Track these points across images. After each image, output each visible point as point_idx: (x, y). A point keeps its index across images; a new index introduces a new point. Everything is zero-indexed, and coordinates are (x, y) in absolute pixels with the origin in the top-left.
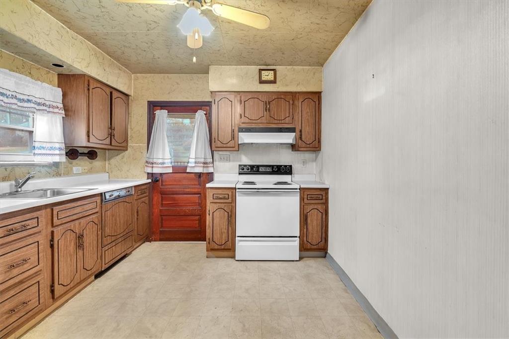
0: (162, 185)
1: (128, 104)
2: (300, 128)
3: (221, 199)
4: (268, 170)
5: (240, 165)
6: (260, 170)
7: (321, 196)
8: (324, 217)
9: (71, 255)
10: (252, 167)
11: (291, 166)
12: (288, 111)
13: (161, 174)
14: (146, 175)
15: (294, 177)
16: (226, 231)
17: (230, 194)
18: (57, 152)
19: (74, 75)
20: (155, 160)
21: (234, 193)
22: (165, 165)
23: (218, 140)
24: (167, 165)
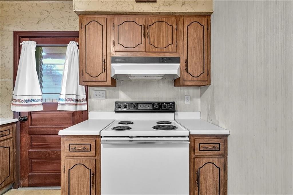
0: (31, 124)
2: (185, 57)
3: (79, 151)
4: (149, 108)
5: (116, 103)
6: (139, 108)
7: (217, 146)
8: (222, 173)
11: (173, 103)
12: (170, 36)
13: (30, 113)
15: (177, 115)
17: (93, 144)
21: (97, 143)
22: (33, 103)
23: (86, 73)
24: (37, 103)
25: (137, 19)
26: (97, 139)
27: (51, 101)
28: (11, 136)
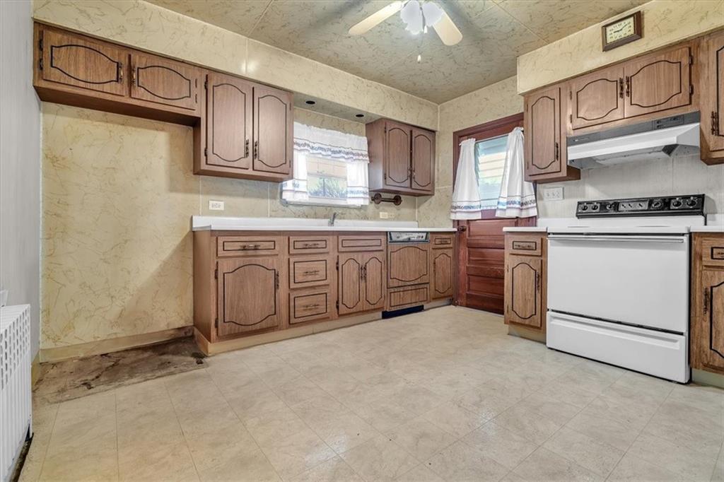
0: (469, 236)
1: (434, 141)
3: (524, 249)
4: (640, 208)
5: (579, 203)
6: (621, 208)
9: (354, 283)
10: (603, 205)
12: (675, 82)
13: (468, 222)
14: (452, 224)
16: (533, 298)
17: (539, 242)
18: (362, 195)
19: (375, 122)
20: (458, 204)
21: (544, 242)
22: (472, 210)
23: (533, 165)
24: (476, 210)
25: (609, 73)
26: (544, 237)
27: (489, 208)
28: (451, 245)
